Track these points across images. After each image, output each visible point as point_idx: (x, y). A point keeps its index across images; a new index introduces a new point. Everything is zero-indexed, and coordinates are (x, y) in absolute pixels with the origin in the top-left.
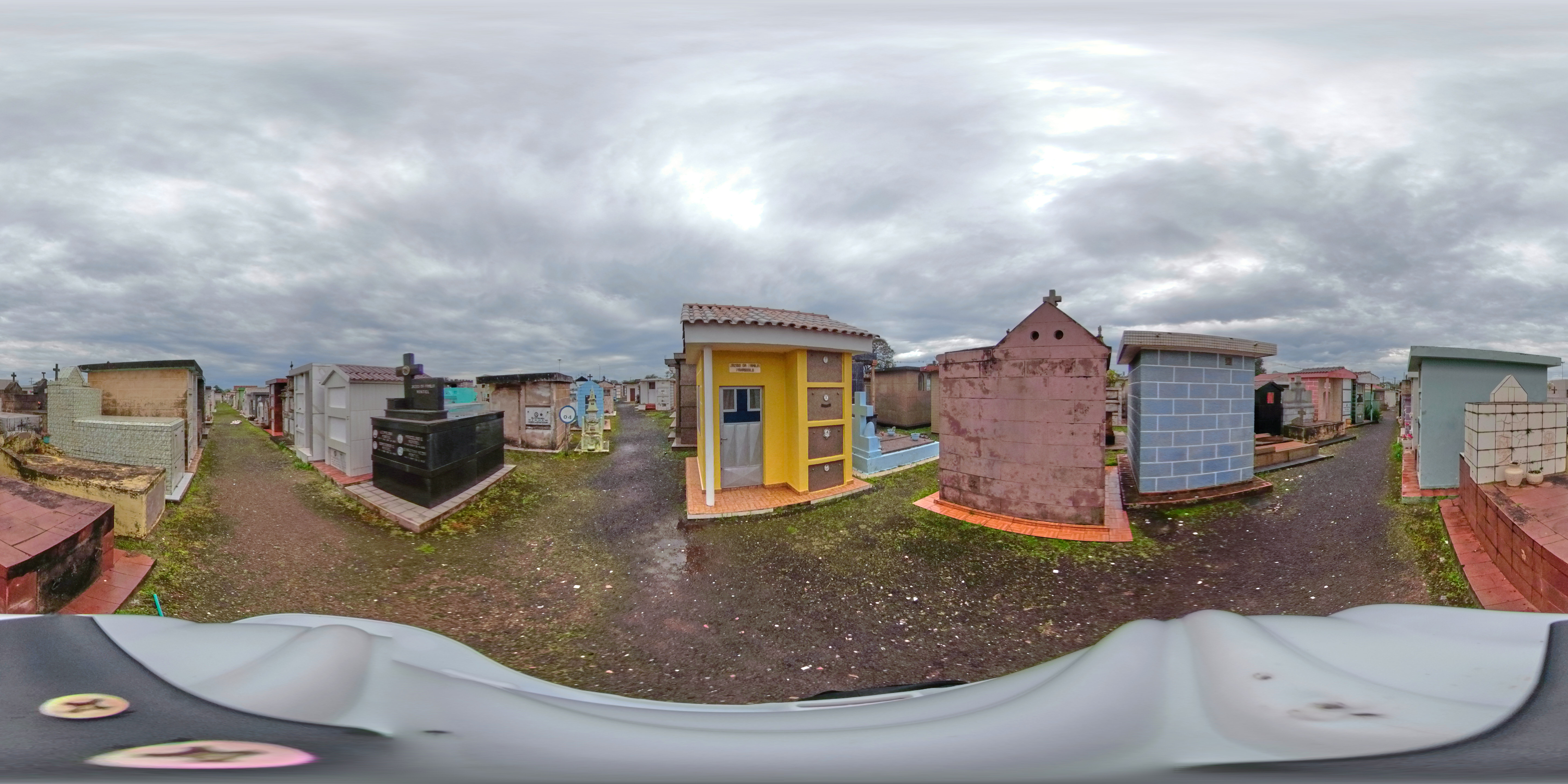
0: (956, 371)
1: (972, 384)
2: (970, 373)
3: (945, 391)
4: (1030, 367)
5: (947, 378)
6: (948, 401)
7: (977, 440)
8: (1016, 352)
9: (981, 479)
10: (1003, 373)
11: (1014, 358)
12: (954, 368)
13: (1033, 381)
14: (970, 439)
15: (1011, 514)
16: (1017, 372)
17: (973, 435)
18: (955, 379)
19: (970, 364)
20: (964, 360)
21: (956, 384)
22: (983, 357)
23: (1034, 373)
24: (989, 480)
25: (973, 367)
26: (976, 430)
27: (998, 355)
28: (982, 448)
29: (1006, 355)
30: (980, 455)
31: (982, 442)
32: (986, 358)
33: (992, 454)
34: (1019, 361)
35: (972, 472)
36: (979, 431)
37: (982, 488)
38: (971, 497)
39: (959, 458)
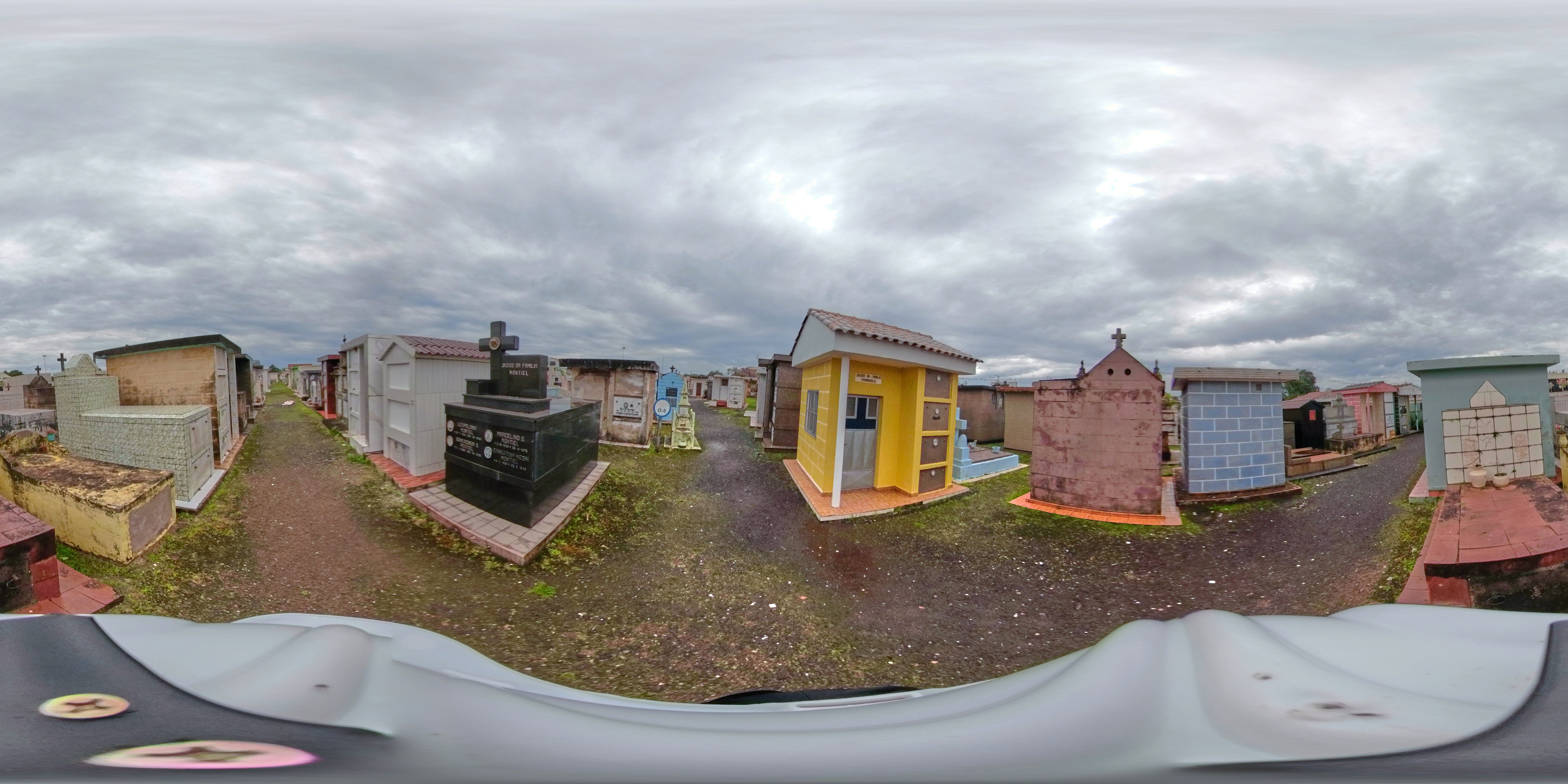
0: (1048, 396)
1: (1061, 407)
3: (1039, 411)
4: (1107, 396)
5: (1041, 401)
6: (1041, 419)
7: (1064, 450)
8: (1096, 384)
9: (1067, 480)
10: (1086, 399)
11: (1095, 388)
12: (1047, 393)
13: (1109, 406)
14: (1059, 449)
15: (1091, 507)
16: (1097, 398)
17: (1061, 445)
18: (1048, 402)
19: (1060, 391)
20: (1056, 388)
21: (1049, 406)
22: (1071, 386)
23: (1110, 399)
24: (1073, 481)
25: (1063, 394)
26: (1064, 442)
27: (1082, 384)
28: (1068, 455)
29: (1089, 385)
30: (1067, 461)
31: (1068, 451)
32: (1073, 387)
33: (1076, 460)
34: (1099, 391)
35: (1060, 475)
36: (1066, 443)
37: (1068, 487)
38: (1059, 495)
39: (1049, 464)
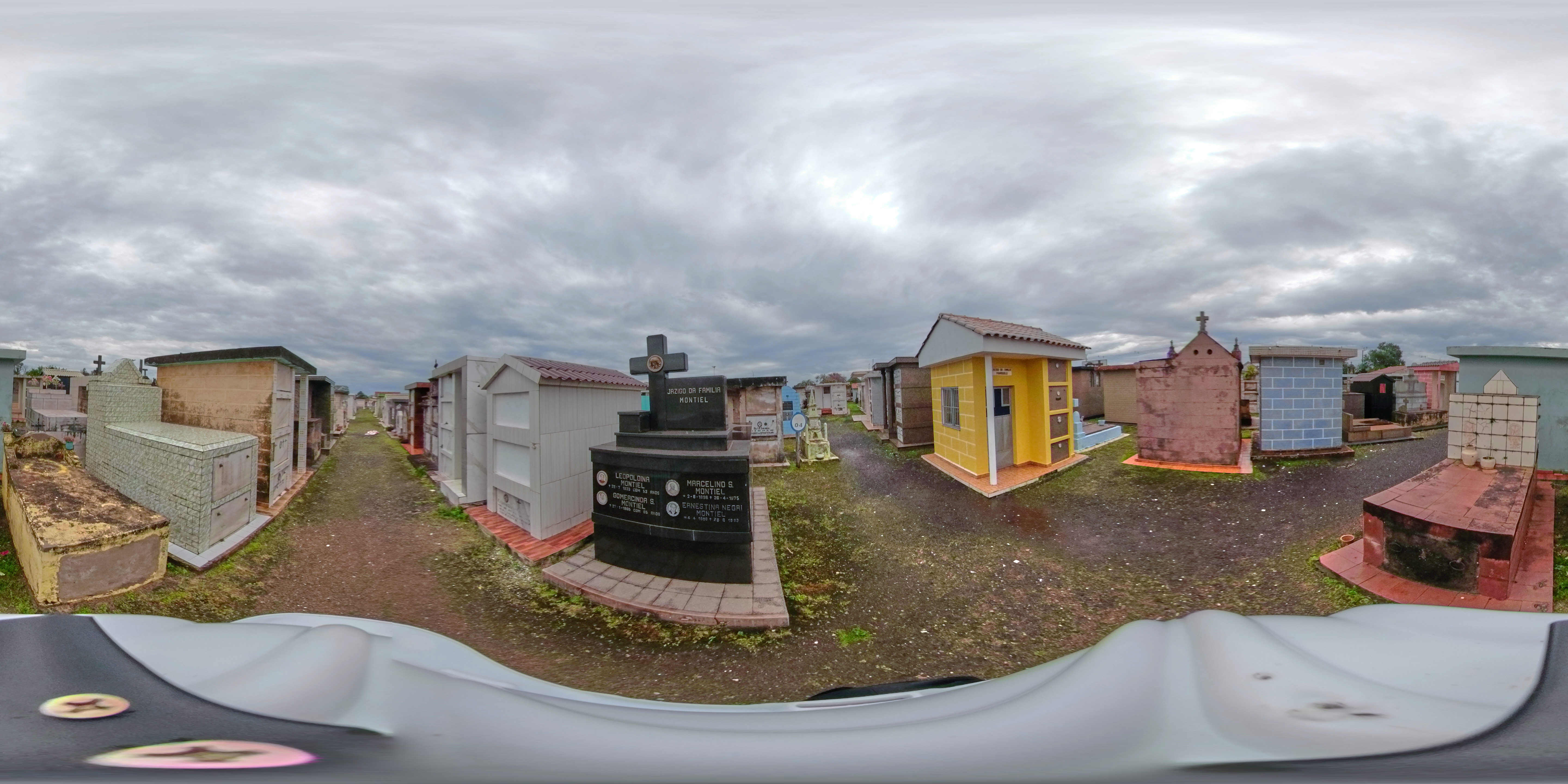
0: (1147, 374)
1: (1158, 381)
2: (1157, 375)
3: (1141, 386)
4: (1194, 371)
5: (1141, 377)
6: (1143, 392)
7: (1162, 416)
8: (1185, 362)
9: (1166, 440)
10: (1177, 374)
11: (1184, 365)
12: (1146, 371)
13: (1196, 379)
14: (1159, 416)
15: (1184, 460)
16: (1186, 374)
17: (1160, 413)
18: (1147, 379)
19: (1156, 369)
20: (1153, 367)
21: (1148, 382)
22: (1165, 365)
23: (1196, 374)
24: (1170, 440)
26: (1162, 410)
27: (1174, 363)
28: (1166, 421)
29: (1179, 363)
30: (1165, 425)
31: (1166, 417)
32: (1167, 365)
33: (1172, 424)
34: (1187, 367)
35: (1160, 436)
36: (1164, 411)
37: (1167, 446)
38: (1160, 453)
39: (1151, 428)
